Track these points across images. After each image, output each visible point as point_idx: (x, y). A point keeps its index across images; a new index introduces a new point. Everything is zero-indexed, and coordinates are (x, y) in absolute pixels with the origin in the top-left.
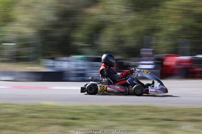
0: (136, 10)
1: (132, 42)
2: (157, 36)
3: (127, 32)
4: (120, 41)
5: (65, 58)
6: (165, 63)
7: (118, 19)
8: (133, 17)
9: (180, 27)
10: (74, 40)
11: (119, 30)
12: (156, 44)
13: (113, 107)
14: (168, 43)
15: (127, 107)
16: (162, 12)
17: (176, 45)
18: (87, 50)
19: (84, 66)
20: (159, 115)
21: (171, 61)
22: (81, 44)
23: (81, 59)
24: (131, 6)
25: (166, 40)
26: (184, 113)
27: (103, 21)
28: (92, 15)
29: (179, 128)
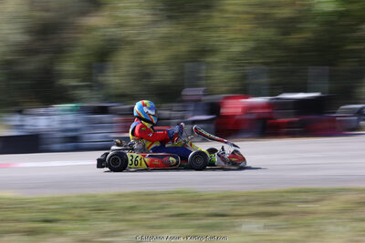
0: (170, 18)
1: (165, 76)
2: (208, 63)
3: (157, 57)
4: (143, 74)
5: (42, 110)
6: (224, 111)
7: (139, 34)
8: (165, 29)
9: (251, 44)
10: (61, 75)
11: (142, 54)
12: (208, 78)
13: (120, 195)
14: (230, 74)
15: (147, 194)
16: (217, 19)
17: (244, 77)
18: (85, 93)
19: (76, 122)
20: (204, 207)
21: (234, 107)
22: (73, 83)
23: (71, 110)
24: (161, 10)
25: (226, 68)
26: (247, 201)
27: (112, 40)
28: (91, 29)
29: (237, 229)
